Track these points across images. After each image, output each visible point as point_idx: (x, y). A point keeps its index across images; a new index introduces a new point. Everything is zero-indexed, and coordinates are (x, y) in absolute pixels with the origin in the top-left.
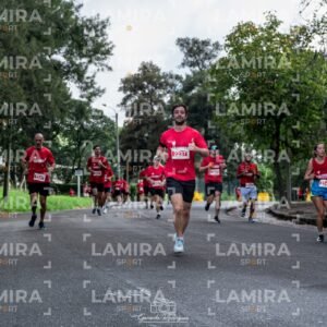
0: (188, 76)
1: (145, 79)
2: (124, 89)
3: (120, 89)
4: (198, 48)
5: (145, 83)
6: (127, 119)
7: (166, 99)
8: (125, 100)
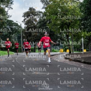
0: (44, 12)
1: (31, 13)
2: (24, 16)
3: (23, 16)
4: (48, 3)
5: (31, 14)
6: (25, 26)
7: (38, 19)
8: (24, 20)
